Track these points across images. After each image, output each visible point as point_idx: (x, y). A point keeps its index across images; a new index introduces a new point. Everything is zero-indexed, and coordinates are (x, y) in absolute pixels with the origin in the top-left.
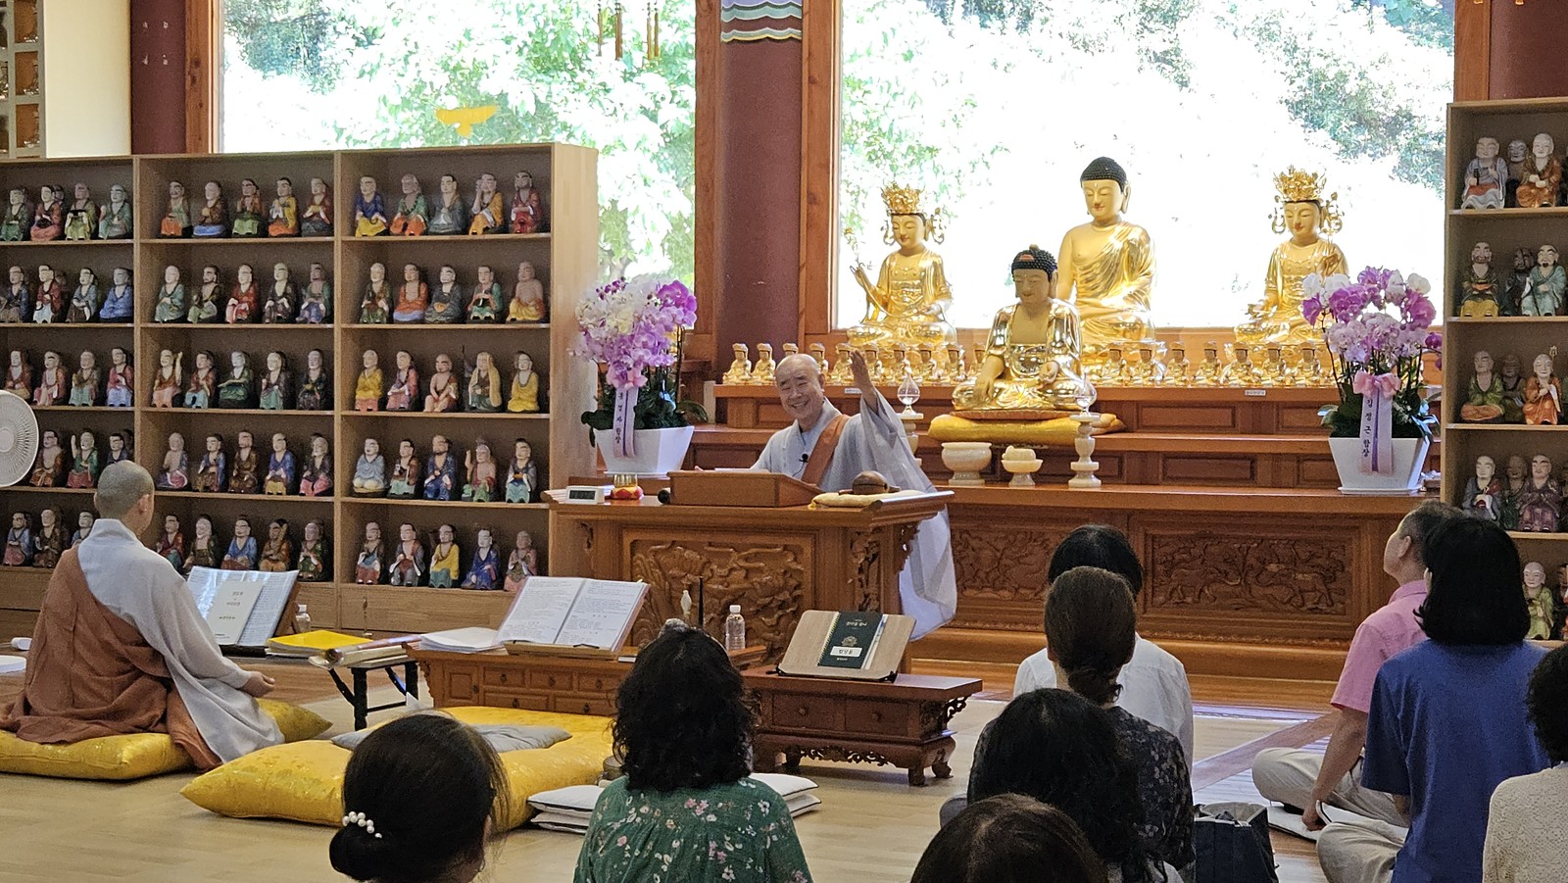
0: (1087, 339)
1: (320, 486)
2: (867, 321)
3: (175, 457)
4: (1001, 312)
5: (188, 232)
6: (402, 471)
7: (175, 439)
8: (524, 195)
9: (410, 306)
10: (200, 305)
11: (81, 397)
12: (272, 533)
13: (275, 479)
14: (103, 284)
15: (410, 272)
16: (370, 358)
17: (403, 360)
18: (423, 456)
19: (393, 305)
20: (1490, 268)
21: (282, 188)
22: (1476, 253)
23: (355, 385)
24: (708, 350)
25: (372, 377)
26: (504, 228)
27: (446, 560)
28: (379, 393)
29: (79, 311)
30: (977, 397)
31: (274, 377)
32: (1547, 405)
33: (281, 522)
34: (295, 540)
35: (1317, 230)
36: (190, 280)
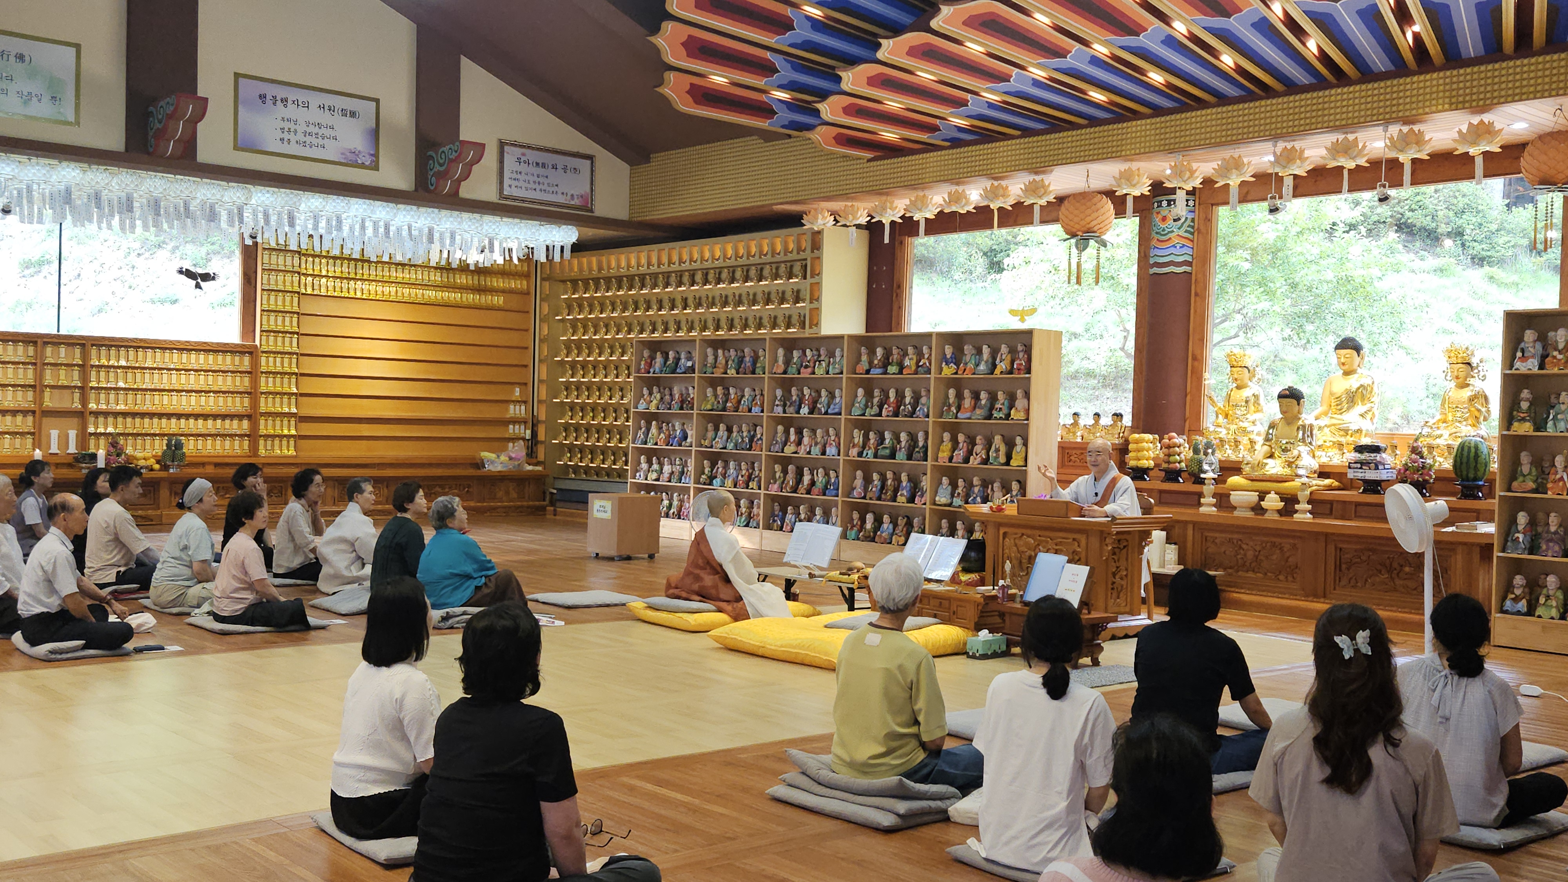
1: (924, 500)
2: (1215, 424)
3: (858, 482)
5: (868, 372)
6: (959, 494)
7: (859, 474)
8: (1021, 355)
9: (966, 411)
10: (872, 408)
11: (816, 451)
12: (899, 522)
13: (901, 495)
14: (831, 396)
15: (967, 393)
16: (947, 436)
17: (961, 438)
18: (969, 486)
19: (959, 408)
21: (910, 350)
23: (939, 449)
25: (947, 446)
26: (1011, 372)
28: (949, 454)
29: (820, 409)
30: (1253, 467)
31: (903, 444)
33: (904, 517)
34: (909, 525)
35: (1469, 379)
36: (868, 395)
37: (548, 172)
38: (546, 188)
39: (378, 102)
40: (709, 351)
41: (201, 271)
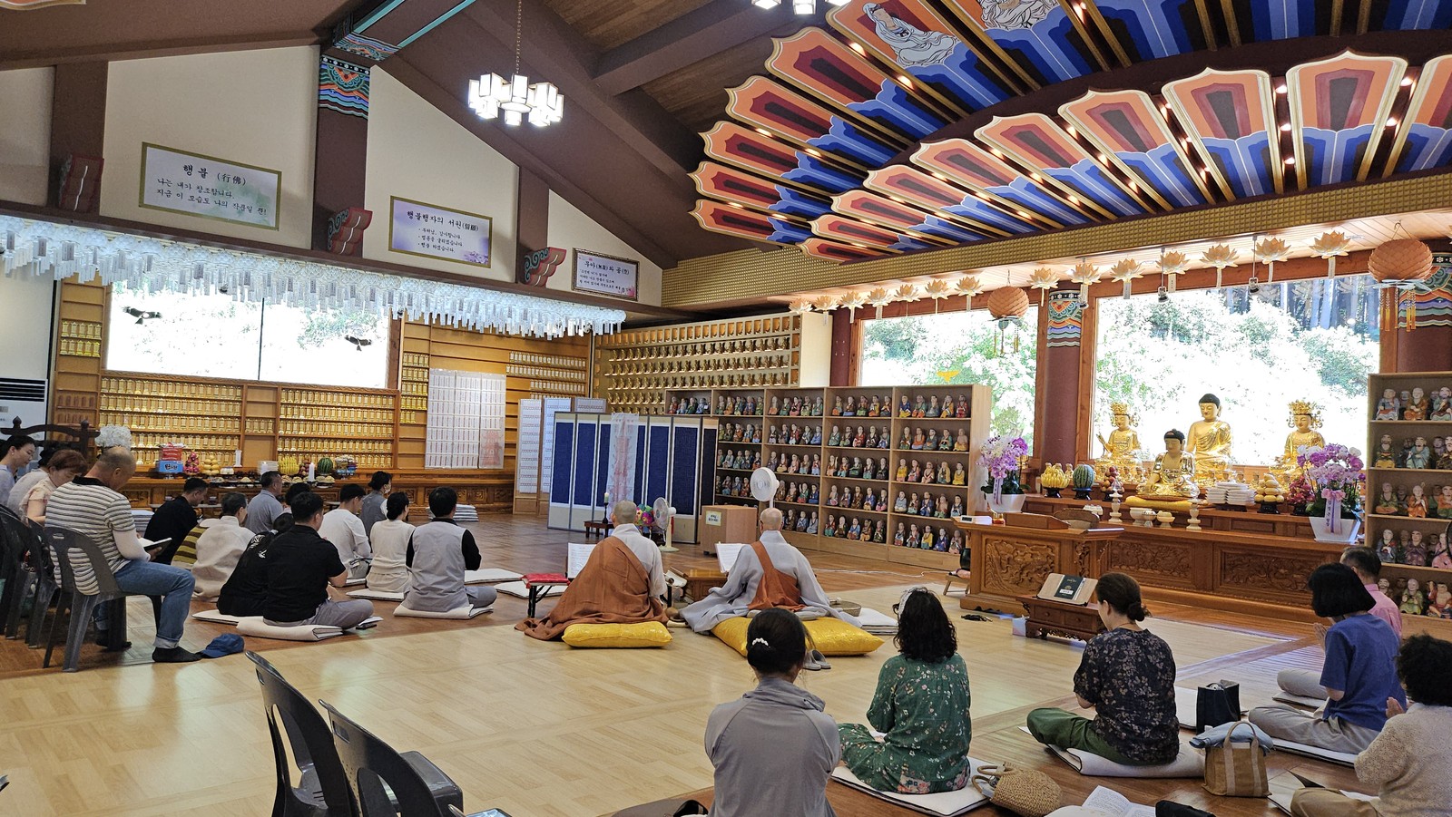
0: (1197, 467)
1: (883, 508)
2: (1103, 456)
3: (833, 494)
4: (1159, 455)
5: (841, 414)
6: (913, 505)
7: (834, 488)
8: (962, 403)
9: (918, 444)
10: (844, 440)
11: (803, 471)
12: (865, 525)
13: (867, 504)
14: (813, 432)
16: (903, 463)
17: (915, 464)
18: (921, 499)
19: (912, 443)
20: (1391, 446)
21: (875, 399)
22: (1383, 439)
23: (897, 471)
24: (1038, 465)
25: (903, 469)
26: (954, 416)
27: (928, 539)
28: (905, 475)
29: (804, 441)
30: (1146, 489)
31: (869, 468)
32: (1420, 508)
33: (869, 520)
34: (874, 526)
35: (1310, 426)
36: (842, 431)
37: (608, 272)
38: (605, 283)
39: (491, 219)
40: (721, 398)
41: (361, 338)
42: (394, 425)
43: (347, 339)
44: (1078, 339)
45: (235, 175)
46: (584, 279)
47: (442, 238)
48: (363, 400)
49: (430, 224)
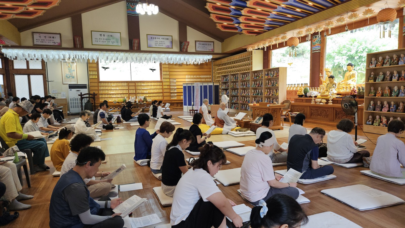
3: (253, 100)
7: (254, 98)
8: (278, 73)
17: (269, 90)
18: (270, 100)
22: (371, 74)
25: (266, 92)
26: (276, 76)
31: (260, 92)
37: (205, 45)
38: (204, 48)
39: (172, 36)
40: (231, 76)
41: (153, 69)
42: (163, 89)
43: (150, 69)
44: (320, 50)
45: (110, 34)
46: (198, 48)
47: (160, 43)
48: (155, 84)
49: (157, 40)
